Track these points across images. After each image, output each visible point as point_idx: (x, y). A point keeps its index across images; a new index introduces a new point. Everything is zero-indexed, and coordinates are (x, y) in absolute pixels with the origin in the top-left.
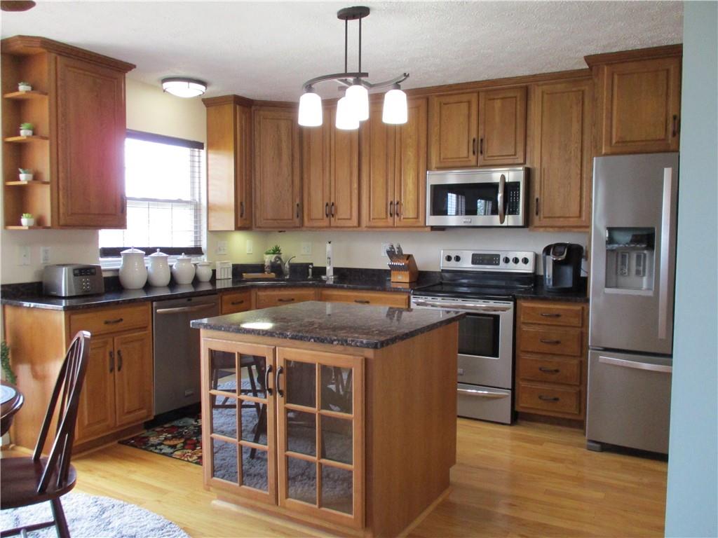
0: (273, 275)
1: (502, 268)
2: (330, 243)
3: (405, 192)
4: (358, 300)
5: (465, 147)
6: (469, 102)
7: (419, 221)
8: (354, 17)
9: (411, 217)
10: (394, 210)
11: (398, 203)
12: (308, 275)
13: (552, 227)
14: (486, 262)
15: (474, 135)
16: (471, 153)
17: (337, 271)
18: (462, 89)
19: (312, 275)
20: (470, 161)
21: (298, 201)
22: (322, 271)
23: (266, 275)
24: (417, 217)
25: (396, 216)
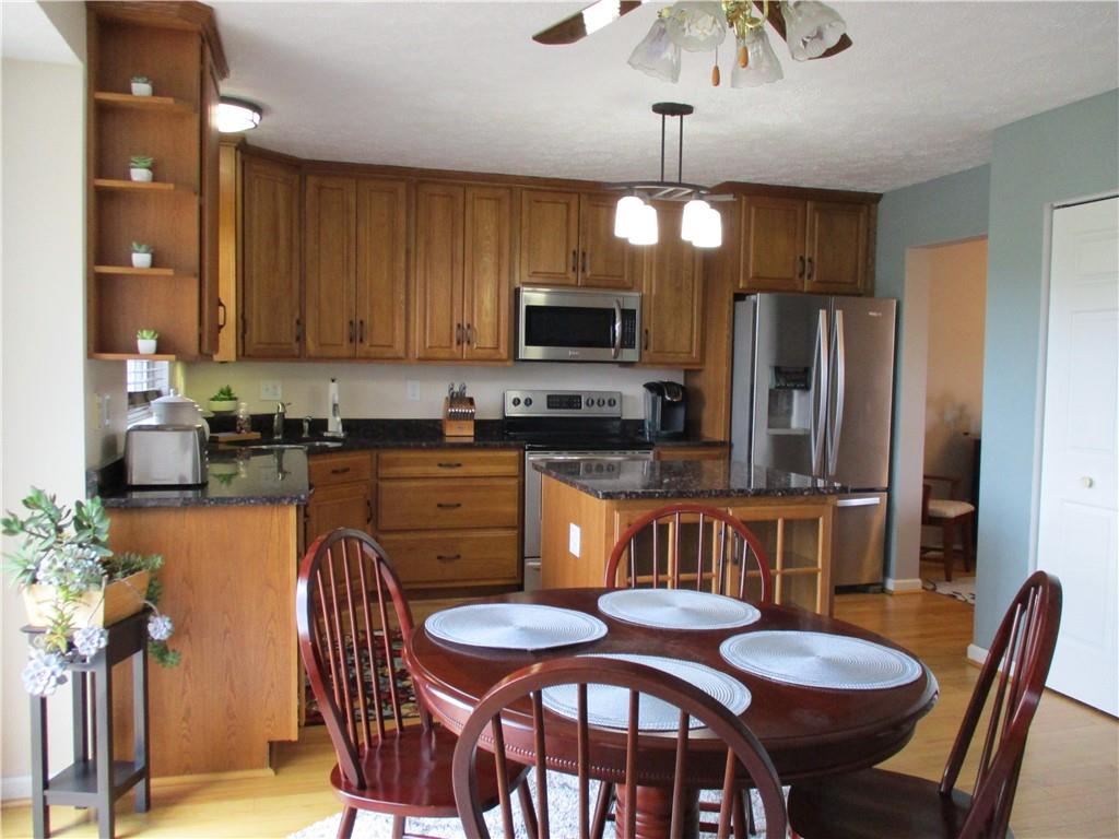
0: (257, 435)
1: (584, 411)
2: (333, 381)
3: (480, 311)
4: (444, 462)
5: (563, 259)
6: (568, 205)
7: (499, 353)
8: (673, 114)
9: (488, 346)
10: (464, 335)
11: (469, 326)
12: (303, 432)
13: (661, 363)
14: (564, 405)
15: (574, 247)
16: (571, 269)
17: (348, 425)
18: (560, 186)
19: (309, 433)
20: (568, 278)
21: (297, 315)
22: (323, 424)
23: (245, 435)
24: (497, 348)
25: (465, 344)
